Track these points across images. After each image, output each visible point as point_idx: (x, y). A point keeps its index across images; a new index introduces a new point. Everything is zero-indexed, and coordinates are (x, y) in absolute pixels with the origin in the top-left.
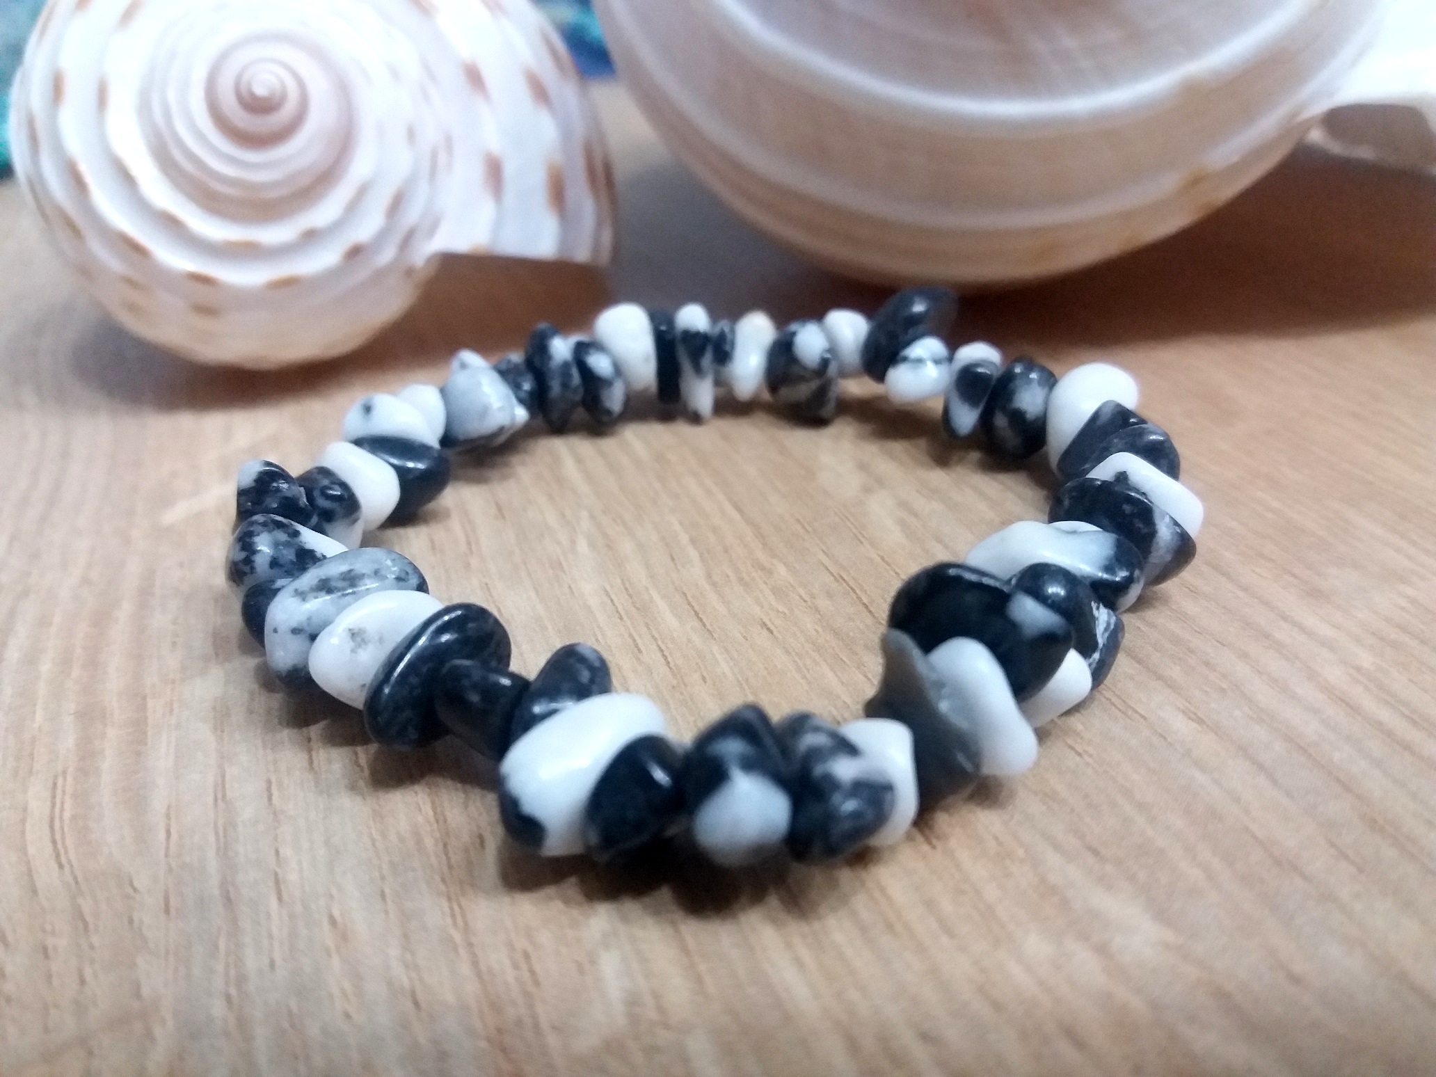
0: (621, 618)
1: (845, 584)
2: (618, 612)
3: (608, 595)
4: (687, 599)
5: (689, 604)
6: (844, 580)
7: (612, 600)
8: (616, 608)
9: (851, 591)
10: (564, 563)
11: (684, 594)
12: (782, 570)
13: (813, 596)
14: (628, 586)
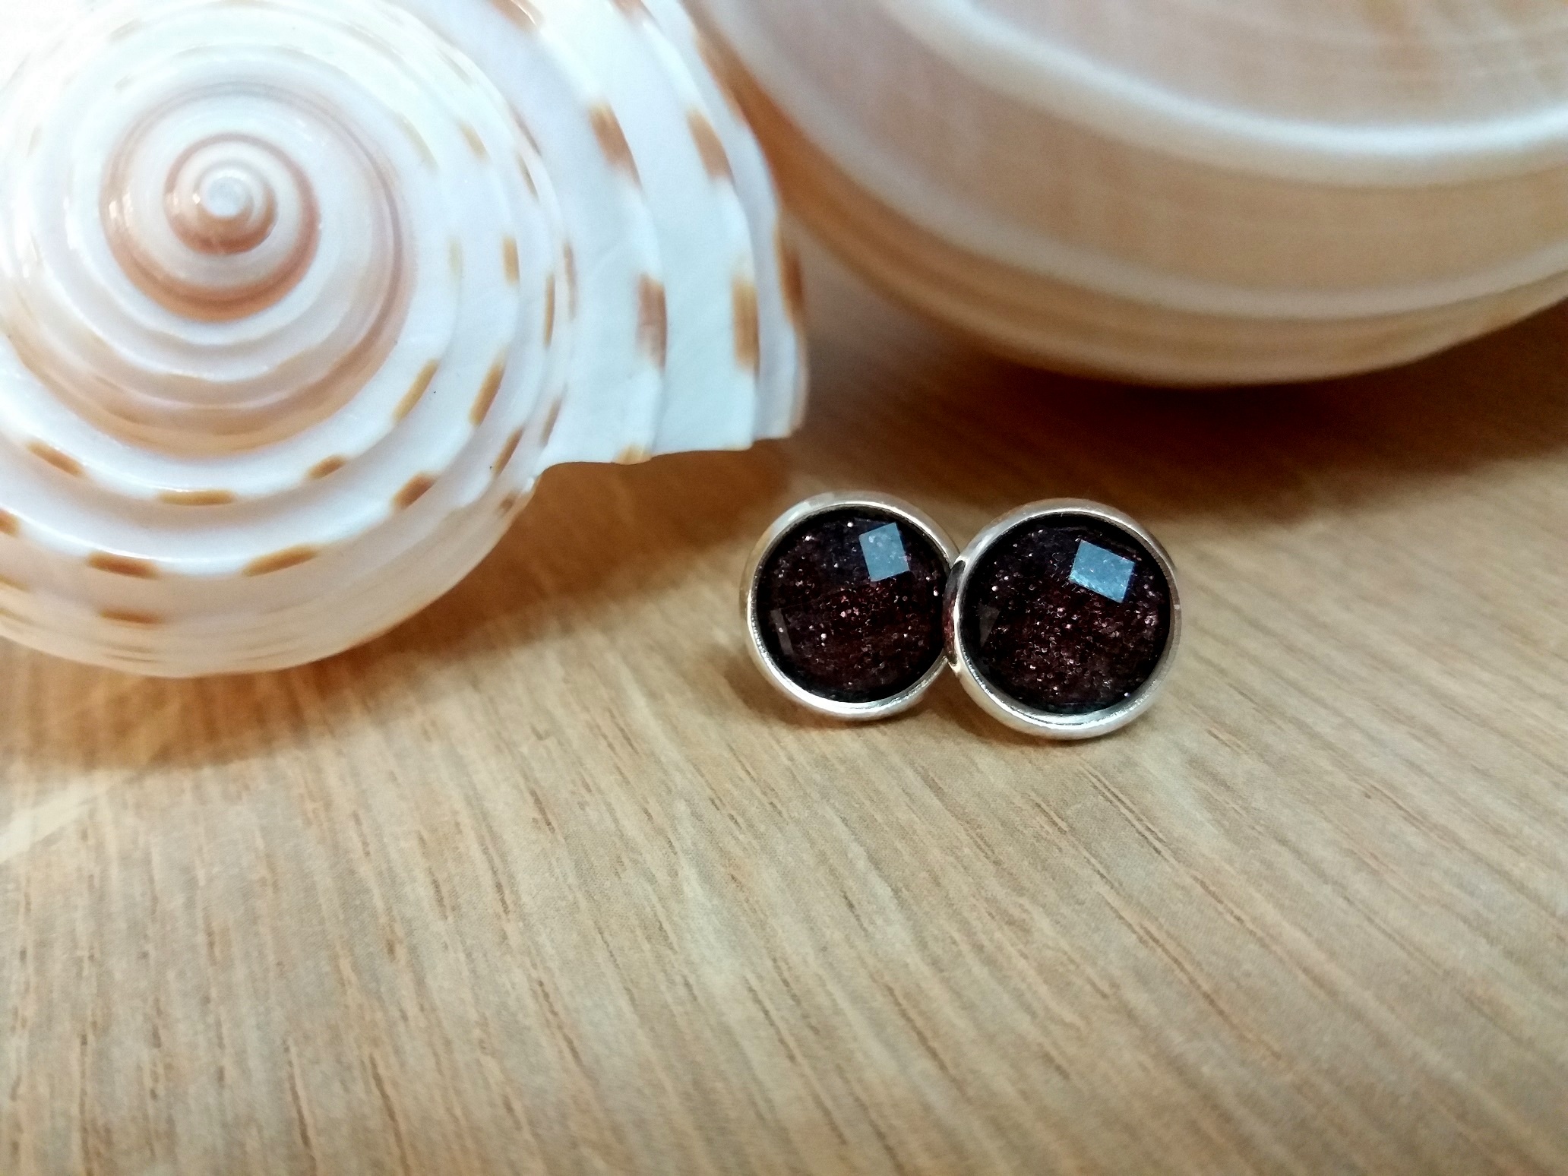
0: (792, 1058)
1: (1159, 950)
2: (782, 1041)
3: (757, 1001)
4: (898, 1004)
5: (904, 1014)
6: (1156, 941)
7: (766, 1013)
8: (778, 1032)
9: (1175, 966)
10: (666, 926)
11: (891, 990)
12: (1042, 924)
13: (1114, 985)
14: (786, 975)
